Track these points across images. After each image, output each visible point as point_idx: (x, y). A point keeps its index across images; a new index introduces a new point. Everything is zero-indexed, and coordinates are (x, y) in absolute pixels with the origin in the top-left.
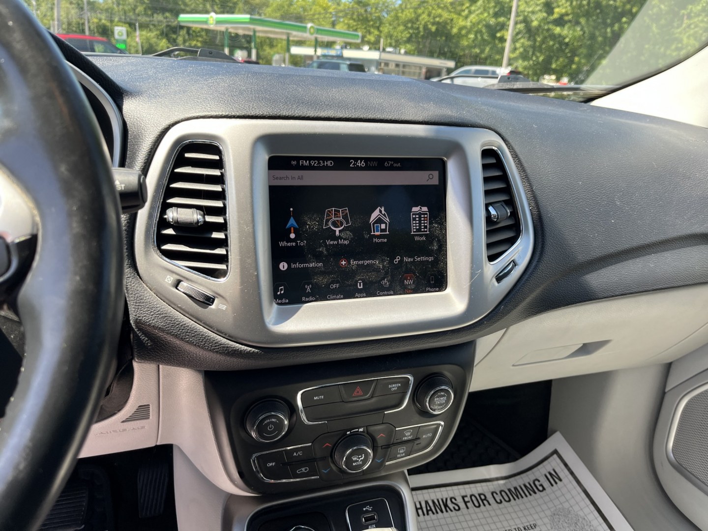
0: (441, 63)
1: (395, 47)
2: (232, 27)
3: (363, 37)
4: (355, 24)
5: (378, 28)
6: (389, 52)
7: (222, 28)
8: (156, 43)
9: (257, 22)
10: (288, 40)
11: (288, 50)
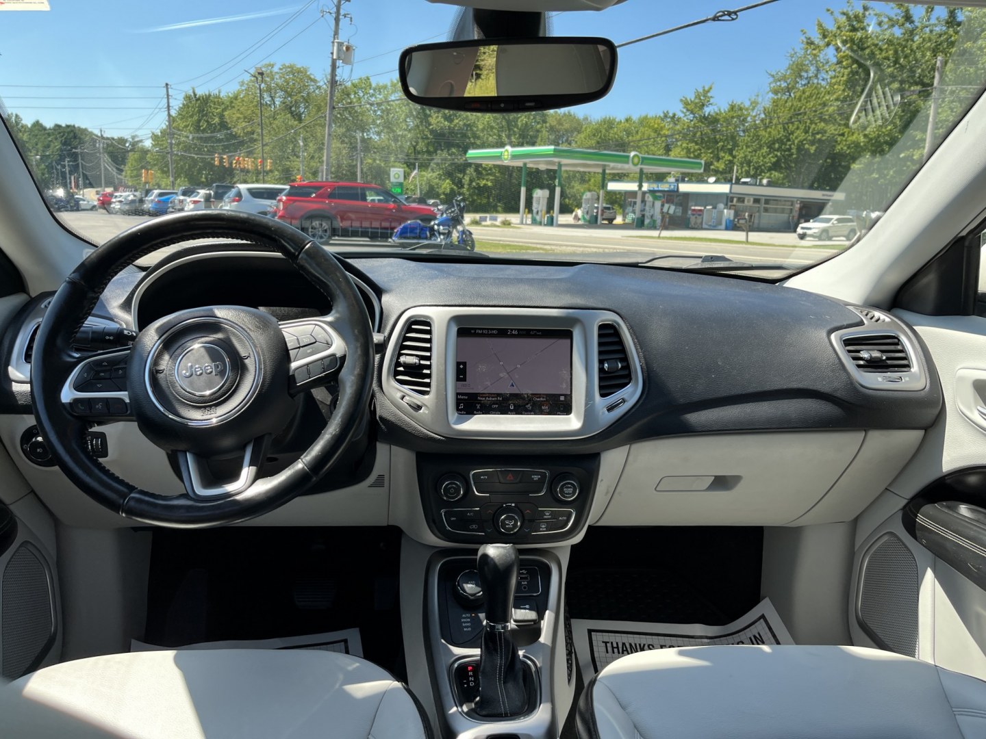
0: (823, 195)
1: (754, 177)
2: (531, 162)
3: (708, 165)
4: (697, 147)
5: (730, 152)
6: (745, 183)
7: (519, 163)
8: (437, 184)
9: (565, 154)
10: (604, 173)
11: (604, 186)
